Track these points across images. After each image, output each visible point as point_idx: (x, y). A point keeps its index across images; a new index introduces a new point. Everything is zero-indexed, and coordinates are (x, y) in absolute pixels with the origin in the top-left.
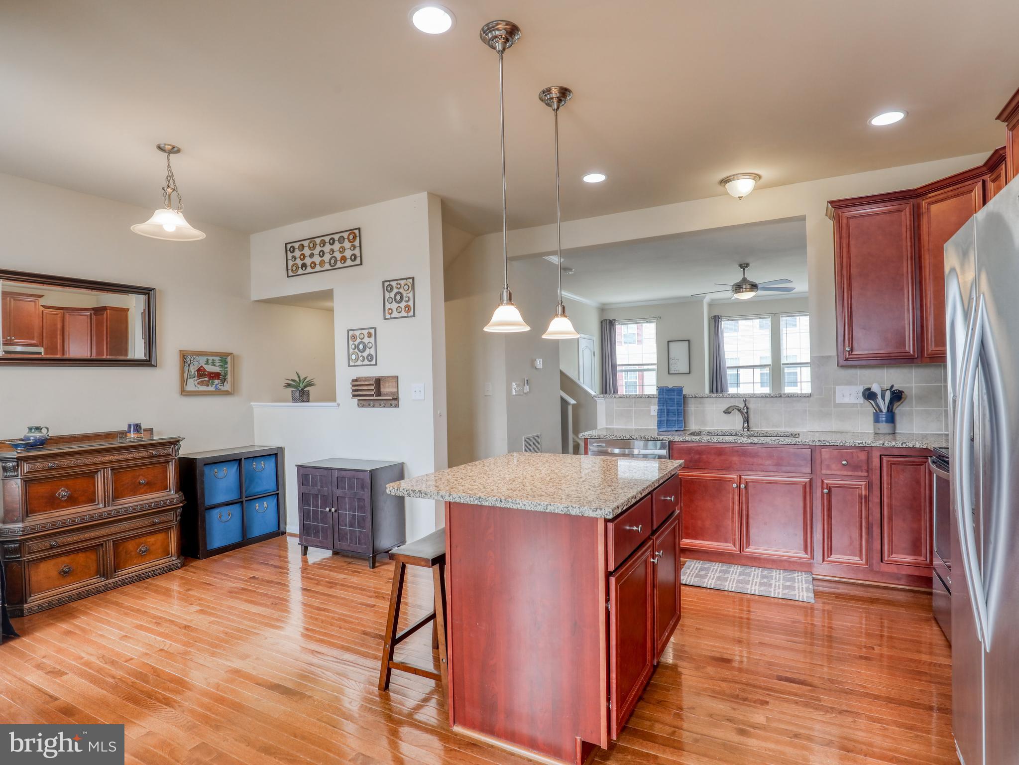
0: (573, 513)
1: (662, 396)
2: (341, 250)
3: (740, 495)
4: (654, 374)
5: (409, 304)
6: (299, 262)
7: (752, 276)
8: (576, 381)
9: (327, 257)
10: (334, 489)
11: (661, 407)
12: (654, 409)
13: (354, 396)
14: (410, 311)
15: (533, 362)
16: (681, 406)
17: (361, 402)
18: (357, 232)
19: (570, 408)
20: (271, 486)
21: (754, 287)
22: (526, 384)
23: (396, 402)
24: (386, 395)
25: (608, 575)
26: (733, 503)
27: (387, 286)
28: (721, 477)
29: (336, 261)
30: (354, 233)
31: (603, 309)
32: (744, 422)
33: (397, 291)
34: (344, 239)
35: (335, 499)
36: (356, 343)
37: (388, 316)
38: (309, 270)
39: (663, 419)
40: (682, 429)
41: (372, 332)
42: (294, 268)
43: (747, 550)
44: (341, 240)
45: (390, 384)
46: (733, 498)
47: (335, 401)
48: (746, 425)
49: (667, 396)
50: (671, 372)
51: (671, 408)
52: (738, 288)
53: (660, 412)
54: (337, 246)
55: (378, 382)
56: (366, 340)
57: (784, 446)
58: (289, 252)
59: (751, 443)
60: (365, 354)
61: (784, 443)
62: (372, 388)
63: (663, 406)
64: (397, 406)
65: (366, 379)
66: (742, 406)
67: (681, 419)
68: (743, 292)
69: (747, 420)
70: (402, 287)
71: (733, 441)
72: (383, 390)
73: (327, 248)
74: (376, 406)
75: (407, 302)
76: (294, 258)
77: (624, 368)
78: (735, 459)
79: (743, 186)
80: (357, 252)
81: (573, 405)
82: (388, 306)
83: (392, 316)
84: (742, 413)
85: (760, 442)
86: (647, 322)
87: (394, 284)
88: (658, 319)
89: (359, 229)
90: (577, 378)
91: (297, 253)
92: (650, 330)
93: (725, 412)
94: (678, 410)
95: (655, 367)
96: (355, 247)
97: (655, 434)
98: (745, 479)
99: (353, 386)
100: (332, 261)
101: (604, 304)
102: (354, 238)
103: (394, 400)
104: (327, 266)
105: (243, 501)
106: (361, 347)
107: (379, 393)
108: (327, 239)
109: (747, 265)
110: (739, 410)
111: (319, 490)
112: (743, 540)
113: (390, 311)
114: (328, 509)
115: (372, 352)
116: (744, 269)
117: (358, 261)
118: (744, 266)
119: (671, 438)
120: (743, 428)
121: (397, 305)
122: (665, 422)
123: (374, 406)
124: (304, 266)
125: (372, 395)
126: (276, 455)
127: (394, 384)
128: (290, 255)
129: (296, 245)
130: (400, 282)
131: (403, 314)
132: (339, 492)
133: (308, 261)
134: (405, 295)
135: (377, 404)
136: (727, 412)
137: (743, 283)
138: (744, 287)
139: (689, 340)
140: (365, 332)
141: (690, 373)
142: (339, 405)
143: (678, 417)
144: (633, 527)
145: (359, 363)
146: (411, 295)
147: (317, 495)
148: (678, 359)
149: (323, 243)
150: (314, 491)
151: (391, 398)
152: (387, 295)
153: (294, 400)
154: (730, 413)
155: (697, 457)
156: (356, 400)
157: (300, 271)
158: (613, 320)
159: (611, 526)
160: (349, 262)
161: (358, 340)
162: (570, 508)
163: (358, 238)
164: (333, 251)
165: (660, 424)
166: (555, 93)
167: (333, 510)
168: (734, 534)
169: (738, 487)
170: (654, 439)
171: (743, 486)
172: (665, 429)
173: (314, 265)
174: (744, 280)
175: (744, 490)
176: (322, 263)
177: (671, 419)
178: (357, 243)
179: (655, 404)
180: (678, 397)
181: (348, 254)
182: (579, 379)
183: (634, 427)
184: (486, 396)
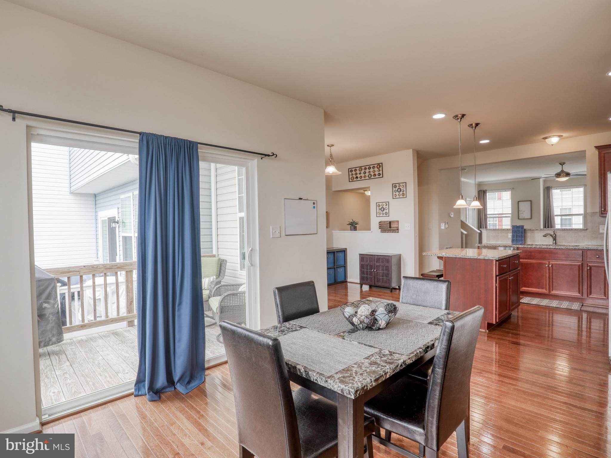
0: (486, 259)
1: (514, 229)
2: (374, 171)
3: (549, 270)
4: (509, 219)
5: (404, 192)
6: (355, 176)
7: (566, 169)
8: (465, 222)
9: (367, 174)
10: (376, 263)
11: (514, 234)
12: (510, 235)
13: (380, 228)
14: (404, 195)
15: (449, 214)
16: (523, 234)
17: (382, 231)
18: (381, 165)
19: (464, 236)
20: (342, 263)
21: (568, 174)
22: (446, 224)
23: (398, 231)
24: (393, 228)
25: (496, 276)
26: (546, 273)
27: (394, 186)
28: (540, 262)
29: (371, 176)
30: (380, 165)
31: (480, 184)
32: (554, 240)
33: (399, 187)
34: (375, 167)
35: (376, 266)
36: (380, 208)
37: (394, 197)
38: (359, 179)
39: (514, 239)
40: (523, 243)
41: (387, 203)
42: (352, 178)
43: (552, 292)
44: (374, 167)
45: (396, 223)
46: (546, 271)
47: (370, 230)
48: (554, 242)
49: (516, 229)
50: (520, 218)
51: (518, 234)
52: (558, 175)
53: (513, 236)
54: (372, 170)
55: (390, 223)
56: (384, 207)
57: (570, 250)
58: (350, 172)
59: (555, 248)
60: (384, 212)
61: (570, 248)
62: (388, 225)
63: (514, 233)
64: (398, 232)
65: (384, 222)
66: (552, 234)
67: (523, 239)
68: (561, 177)
69: (555, 239)
70: (401, 186)
71: (546, 247)
72: (392, 226)
73: (367, 171)
74: (389, 232)
75: (403, 192)
76: (352, 174)
77: (491, 216)
78: (547, 255)
79: (554, 140)
80: (381, 172)
81: (466, 235)
82: (394, 193)
83: (396, 197)
84: (552, 237)
85: (559, 248)
86: (506, 191)
87: (397, 185)
88: (512, 189)
89: (382, 163)
90: (465, 221)
91: (354, 173)
92: (507, 195)
93: (543, 236)
94: (521, 235)
95: (510, 215)
96: (380, 170)
97: (511, 245)
98: (552, 263)
99: (379, 224)
100: (370, 176)
101: (480, 182)
102: (380, 166)
103: (397, 230)
104: (367, 178)
105: (335, 268)
106: (382, 209)
107: (390, 227)
108: (367, 167)
109: (564, 163)
110: (551, 235)
111: (369, 263)
112: (550, 288)
113: (396, 196)
114: (373, 270)
115: (387, 211)
116: (562, 165)
117: (381, 176)
118: (562, 164)
119: (518, 246)
120: (553, 243)
121: (399, 193)
122: (515, 240)
123: (388, 232)
124: (357, 177)
125: (388, 228)
126: (345, 251)
127: (397, 224)
128: (350, 173)
129: (353, 169)
130: (400, 184)
131: (401, 196)
132: (378, 264)
133: (359, 176)
134: (402, 189)
135: (389, 231)
136: (545, 236)
137: (561, 173)
138: (562, 175)
139: (531, 201)
140: (384, 204)
141: (531, 218)
142: (372, 232)
143: (521, 238)
144: (503, 265)
145: (381, 215)
146: (405, 189)
147: (368, 265)
148: (524, 211)
149: (366, 169)
150: (366, 263)
151: (396, 229)
152: (394, 189)
153: (351, 230)
154: (546, 236)
155: (530, 254)
156: (380, 230)
157: (355, 180)
158: (485, 190)
159: (497, 262)
160: (377, 176)
161: (381, 207)
162: (485, 257)
163: (381, 167)
164: (370, 172)
165: (513, 241)
166: (474, 125)
167: (375, 270)
168: (546, 285)
169: (548, 266)
170: (510, 247)
171: (550, 266)
172: (515, 243)
173: (361, 177)
174: (562, 171)
175: (551, 268)
176: (365, 176)
177: (518, 239)
178: (381, 169)
179: (510, 233)
180: (522, 230)
181: (377, 173)
182: (466, 221)
183: (500, 243)
184: (429, 229)
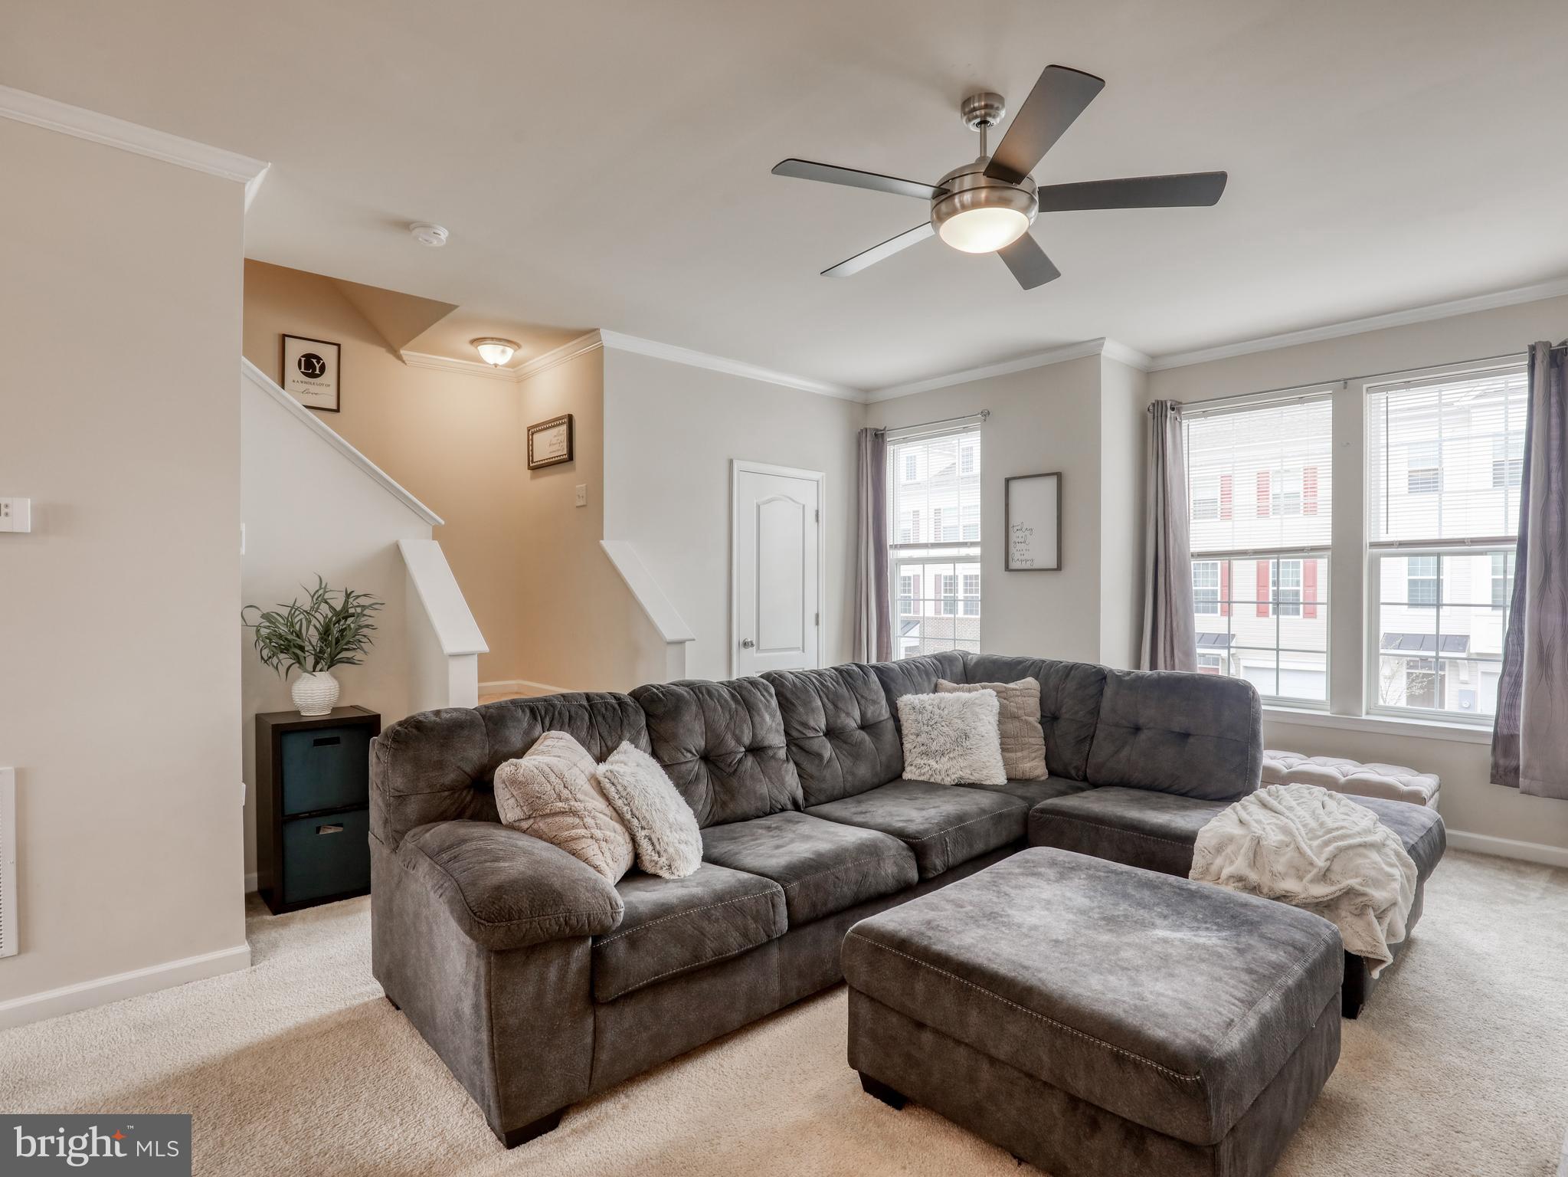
50: (1013, 565)
88: (985, 419)
95: (976, 551)
139: (1058, 476)
141: (1059, 567)
148: (1031, 530)
158: (884, 429)
